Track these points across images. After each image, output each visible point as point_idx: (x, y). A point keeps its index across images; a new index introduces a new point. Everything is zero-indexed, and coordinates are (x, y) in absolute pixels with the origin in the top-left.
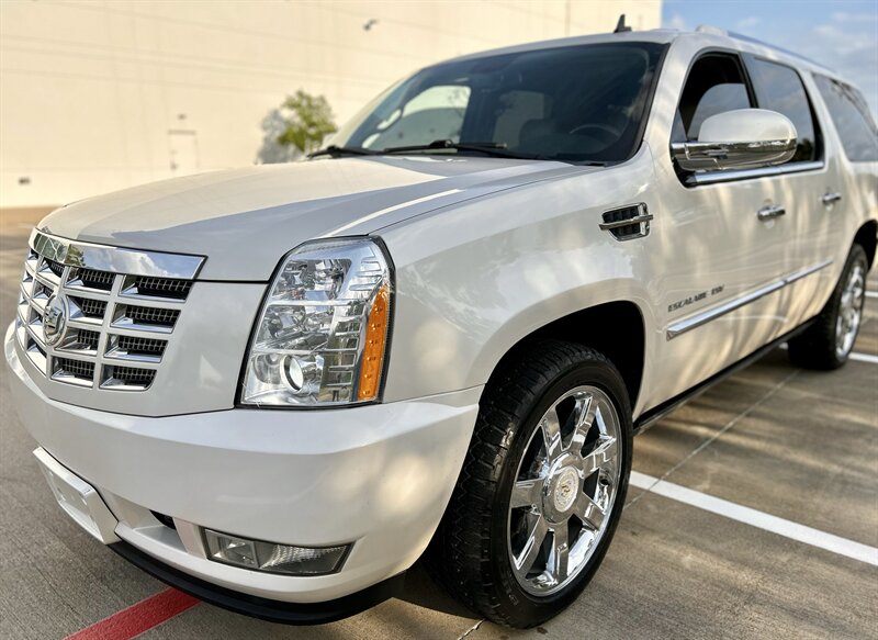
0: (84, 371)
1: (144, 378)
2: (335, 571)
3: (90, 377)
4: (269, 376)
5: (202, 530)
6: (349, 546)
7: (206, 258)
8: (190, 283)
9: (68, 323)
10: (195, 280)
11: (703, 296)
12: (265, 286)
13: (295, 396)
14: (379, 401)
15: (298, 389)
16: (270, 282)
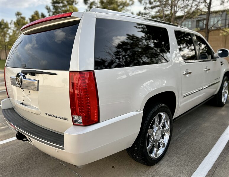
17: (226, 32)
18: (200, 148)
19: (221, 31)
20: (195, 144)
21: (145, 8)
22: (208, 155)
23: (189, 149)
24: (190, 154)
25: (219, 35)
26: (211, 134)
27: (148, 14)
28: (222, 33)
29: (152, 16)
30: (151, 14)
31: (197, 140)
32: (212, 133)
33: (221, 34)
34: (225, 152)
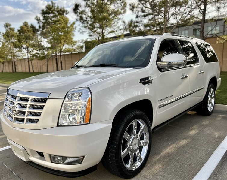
0: (22, 120)
1: (36, 121)
2: (81, 163)
3: (23, 122)
4: (65, 119)
5: (50, 155)
6: (84, 157)
7: (50, 93)
8: (47, 99)
9: (18, 110)
10: (48, 98)
11: (168, 97)
12: (63, 99)
13: (71, 123)
14: (89, 123)
15: (71, 121)
16: (65, 98)
17: (224, 39)
18: (190, 165)
19: (218, 39)
20: (184, 161)
21: (137, 17)
22: (199, 173)
23: (177, 166)
24: (177, 172)
25: (215, 42)
26: (203, 148)
27: (140, 23)
28: (219, 41)
29: (145, 24)
30: (143, 22)
31: (187, 155)
32: (205, 148)
33: (217, 42)
34: (219, 170)
